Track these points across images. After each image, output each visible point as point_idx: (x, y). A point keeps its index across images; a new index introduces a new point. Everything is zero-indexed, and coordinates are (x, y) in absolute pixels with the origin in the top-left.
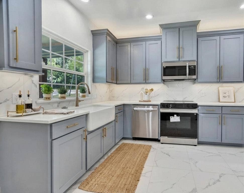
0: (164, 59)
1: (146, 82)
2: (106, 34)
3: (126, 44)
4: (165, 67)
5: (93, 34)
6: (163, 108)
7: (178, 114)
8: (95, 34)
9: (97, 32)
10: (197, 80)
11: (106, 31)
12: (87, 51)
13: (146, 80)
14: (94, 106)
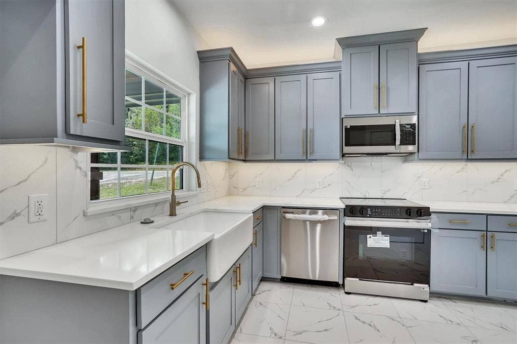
0: (346, 112)
1: (308, 158)
2: (228, 58)
3: (266, 80)
4: (349, 127)
5: (200, 59)
6: (351, 215)
7: (385, 231)
8: (205, 59)
9: (209, 54)
10: (416, 154)
11: (229, 52)
12: (189, 94)
13: (307, 155)
14: (206, 211)
